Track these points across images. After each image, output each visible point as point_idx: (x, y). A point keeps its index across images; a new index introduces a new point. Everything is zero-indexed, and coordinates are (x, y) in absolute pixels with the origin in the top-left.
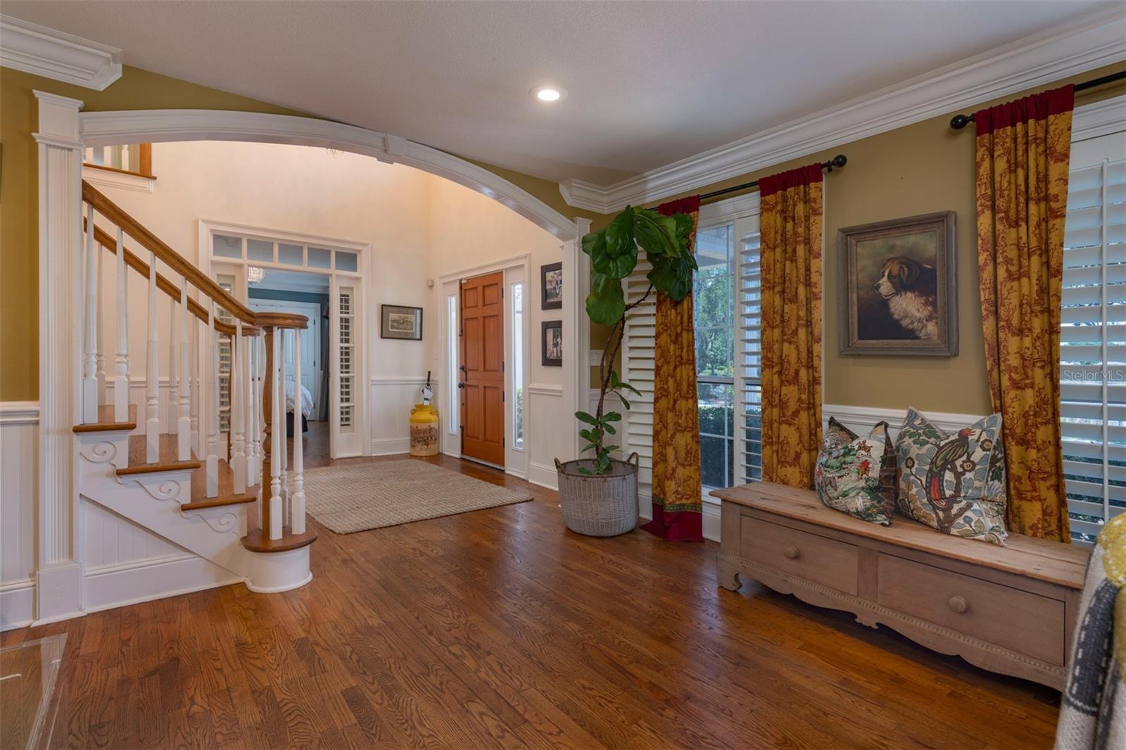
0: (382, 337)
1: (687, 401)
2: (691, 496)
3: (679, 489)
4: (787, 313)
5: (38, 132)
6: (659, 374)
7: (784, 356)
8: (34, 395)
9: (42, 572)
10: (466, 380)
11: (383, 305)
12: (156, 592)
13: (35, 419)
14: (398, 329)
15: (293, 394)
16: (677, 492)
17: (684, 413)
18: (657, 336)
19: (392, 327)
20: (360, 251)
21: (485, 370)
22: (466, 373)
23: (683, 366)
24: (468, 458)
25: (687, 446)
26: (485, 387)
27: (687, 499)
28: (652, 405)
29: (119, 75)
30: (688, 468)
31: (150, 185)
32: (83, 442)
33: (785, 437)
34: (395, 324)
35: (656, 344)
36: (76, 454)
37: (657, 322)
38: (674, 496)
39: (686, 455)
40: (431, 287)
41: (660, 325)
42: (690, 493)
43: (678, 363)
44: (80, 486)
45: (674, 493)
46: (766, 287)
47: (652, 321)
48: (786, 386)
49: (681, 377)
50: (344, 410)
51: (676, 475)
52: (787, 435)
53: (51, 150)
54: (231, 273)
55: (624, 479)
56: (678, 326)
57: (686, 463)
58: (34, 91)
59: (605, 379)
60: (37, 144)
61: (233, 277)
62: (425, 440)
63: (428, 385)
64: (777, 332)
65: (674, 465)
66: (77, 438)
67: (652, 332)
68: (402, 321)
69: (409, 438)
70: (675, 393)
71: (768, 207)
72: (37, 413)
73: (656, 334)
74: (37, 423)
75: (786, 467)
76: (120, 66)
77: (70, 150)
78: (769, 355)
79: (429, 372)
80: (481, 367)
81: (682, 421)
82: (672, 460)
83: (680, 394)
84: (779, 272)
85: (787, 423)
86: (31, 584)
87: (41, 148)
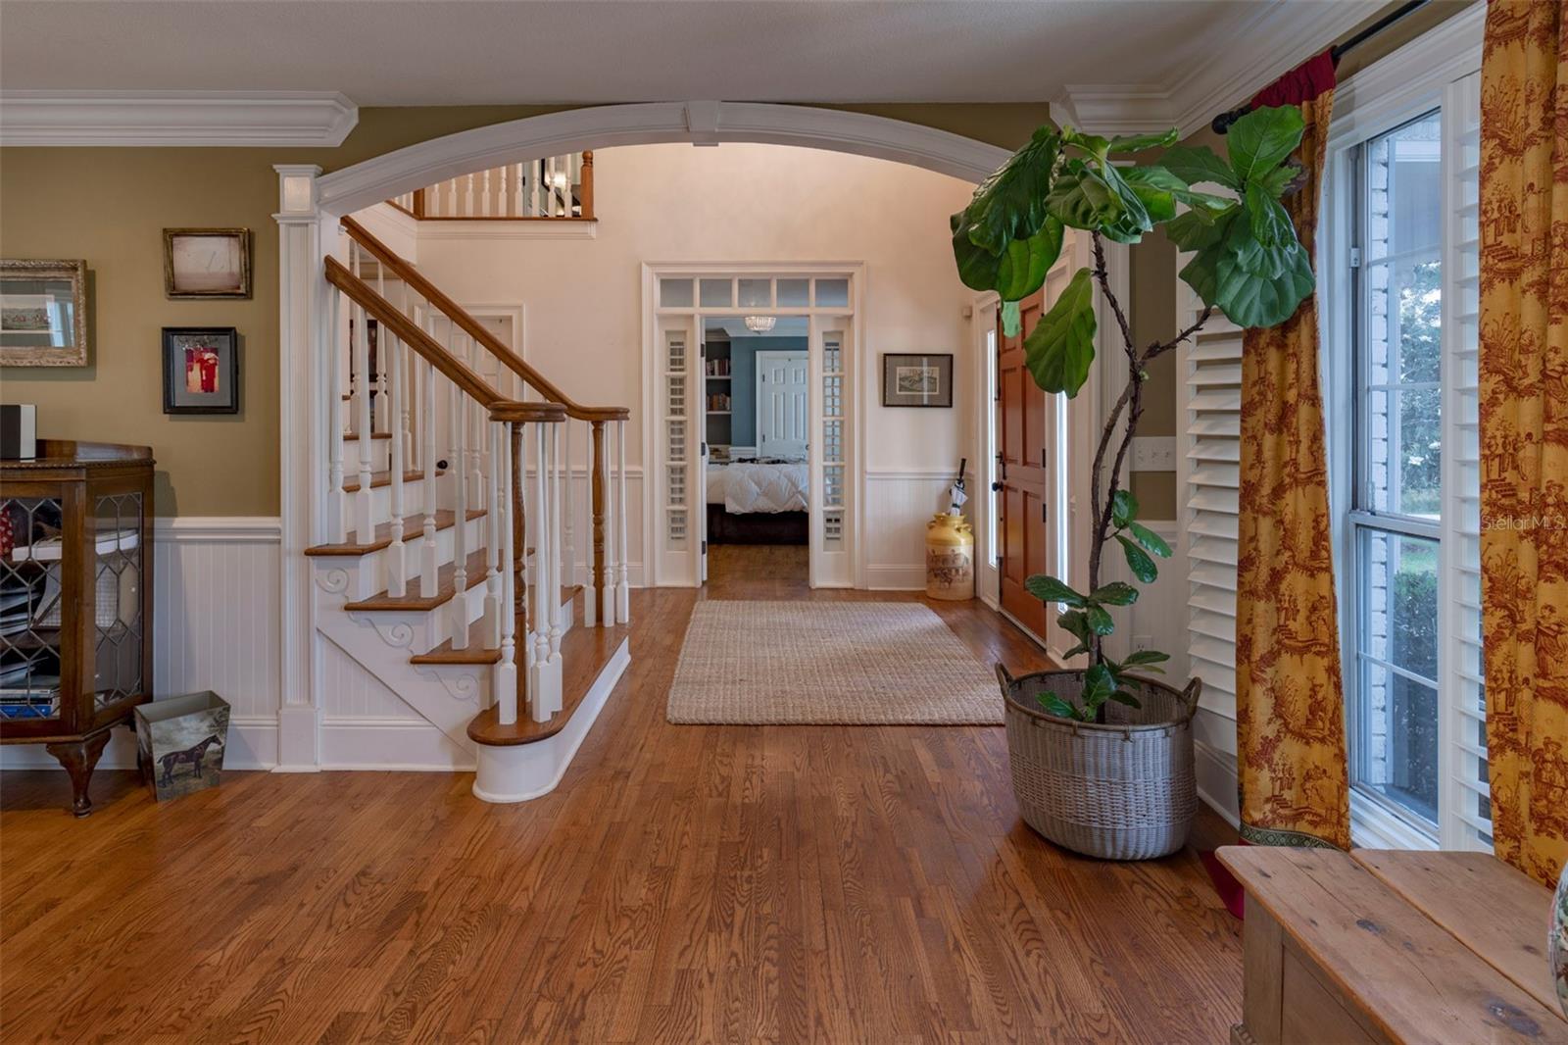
0: (885, 405)
1: (1312, 576)
2: (1324, 821)
3: (1287, 795)
4: (1556, 350)
5: (278, 212)
6: (1252, 503)
7: (1544, 485)
8: (274, 509)
9: (284, 711)
10: (1005, 477)
11: (886, 355)
12: (388, 761)
13: (276, 537)
14: (911, 390)
15: (806, 484)
16: (1275, 799)
17: (1302, 606)
18: (1246, 412)
19: (902, 388)
20: (851, 275)
21: (1025, 463)
22: (1004, 465)
23: (1300, 489)
24: (1006, 614)
25: (1313, 689)
26: (1026, 494)
27: (1313, 823)
28: (1234, 574)
29: (355, 121)
30: (1317, 746)
31: (591, 229)
32: (319, 567)
33: (1548, 742)
34: (906, 384)
35: (1243, 430)
36: (312, 581)
37: (1245, 376)
38: (1268, 807)
39: (1312, 712)
40: (969, 317)
41: (1254, 384)
42: (1323, 812)
43: (1287, 480)
44: (317, 619)
45: (1268, 800)
46: (1498, 272)
47: (1235, 376)
48: (1551, 580)
49: (1296, 514)
50: (833, 517)
51: (1276, 757)
52: (1555, 738)
53: (292, 229)
54: (682, 328)
55: (1127, 738)
56: (1291, 386)
57: (1312, 733)
58: (275, 167)
59: (1103, 507)
60: (278, 226)
61: (684, 332)
62: (945, 574)
63: (960, 481)
64: (1529, 408)
65: (1270, 732)
66: (313, 561)
67: (1234, 402)
68: (917, 378)
69: (925, 566)
70: (1278, 553)
71: (1507, 27)
72: (278, 531)
73: (1243, 407)
74: (279, 542)
75: (1552, 835)
76: (355, 110)
77: (307, 225)
78: (1510, 476)
79: (964, 461)
80: (1020, 460)
81: (1298, 625)
82: (1266, 719)
83: (1293, 556)
84: (1533, 223)
85: (1555, 699)
86: (276, 723)
87: (282, 228)
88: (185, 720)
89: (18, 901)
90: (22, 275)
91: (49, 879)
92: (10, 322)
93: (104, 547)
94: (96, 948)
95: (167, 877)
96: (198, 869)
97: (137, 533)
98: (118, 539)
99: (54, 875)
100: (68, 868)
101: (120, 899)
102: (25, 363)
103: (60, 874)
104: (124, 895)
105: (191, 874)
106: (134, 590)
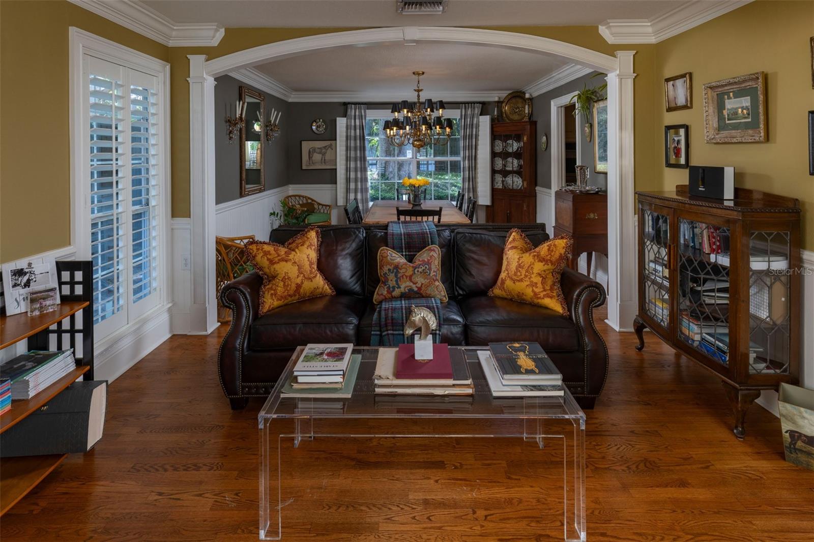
88: (806, 412)
89: (672, 468)
90: (735, 87)
91: (694, 467)
92: (730, 116)
93: (757, 264)
94: (680, 534)
95: (750, 522)
96: (772, 535)
97: (787, 259)
98: (769, 261)
99: (700, 466)
100: (707, 467)
101: (715, 513)
102: (735, 140)
103: (702, 468)
104: (718, 513)
105: (766, 534)
106: (783, 299)
